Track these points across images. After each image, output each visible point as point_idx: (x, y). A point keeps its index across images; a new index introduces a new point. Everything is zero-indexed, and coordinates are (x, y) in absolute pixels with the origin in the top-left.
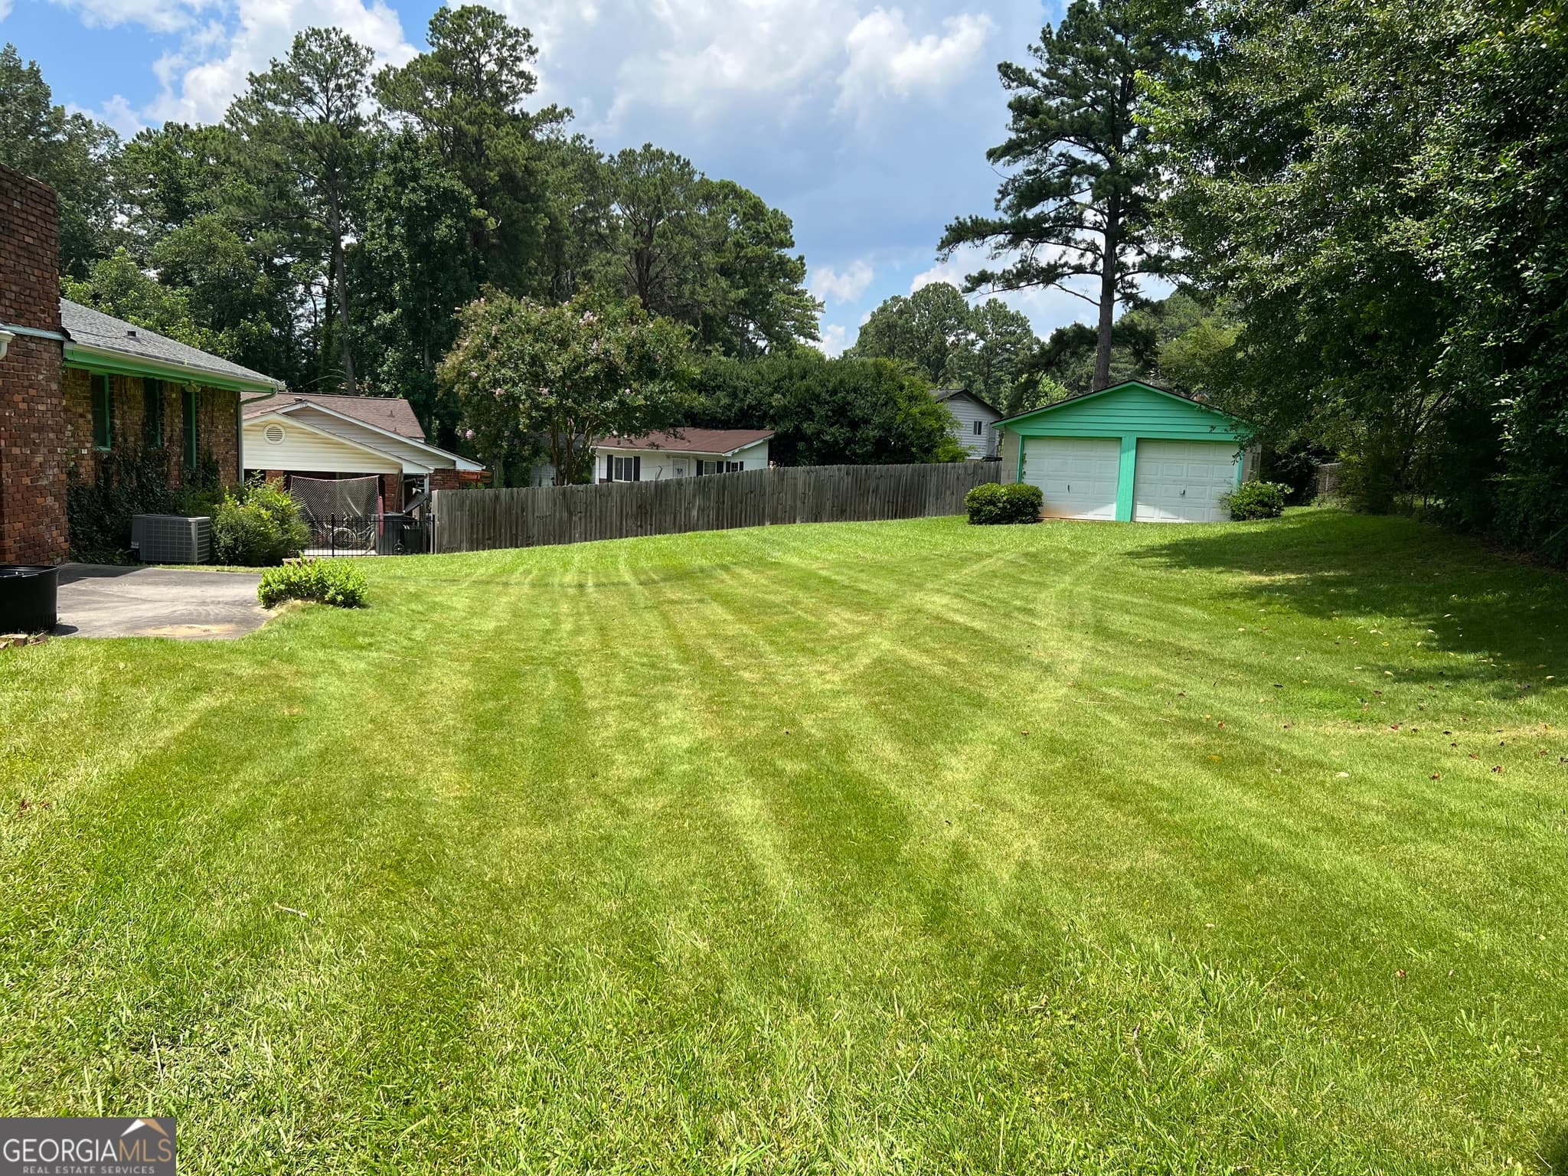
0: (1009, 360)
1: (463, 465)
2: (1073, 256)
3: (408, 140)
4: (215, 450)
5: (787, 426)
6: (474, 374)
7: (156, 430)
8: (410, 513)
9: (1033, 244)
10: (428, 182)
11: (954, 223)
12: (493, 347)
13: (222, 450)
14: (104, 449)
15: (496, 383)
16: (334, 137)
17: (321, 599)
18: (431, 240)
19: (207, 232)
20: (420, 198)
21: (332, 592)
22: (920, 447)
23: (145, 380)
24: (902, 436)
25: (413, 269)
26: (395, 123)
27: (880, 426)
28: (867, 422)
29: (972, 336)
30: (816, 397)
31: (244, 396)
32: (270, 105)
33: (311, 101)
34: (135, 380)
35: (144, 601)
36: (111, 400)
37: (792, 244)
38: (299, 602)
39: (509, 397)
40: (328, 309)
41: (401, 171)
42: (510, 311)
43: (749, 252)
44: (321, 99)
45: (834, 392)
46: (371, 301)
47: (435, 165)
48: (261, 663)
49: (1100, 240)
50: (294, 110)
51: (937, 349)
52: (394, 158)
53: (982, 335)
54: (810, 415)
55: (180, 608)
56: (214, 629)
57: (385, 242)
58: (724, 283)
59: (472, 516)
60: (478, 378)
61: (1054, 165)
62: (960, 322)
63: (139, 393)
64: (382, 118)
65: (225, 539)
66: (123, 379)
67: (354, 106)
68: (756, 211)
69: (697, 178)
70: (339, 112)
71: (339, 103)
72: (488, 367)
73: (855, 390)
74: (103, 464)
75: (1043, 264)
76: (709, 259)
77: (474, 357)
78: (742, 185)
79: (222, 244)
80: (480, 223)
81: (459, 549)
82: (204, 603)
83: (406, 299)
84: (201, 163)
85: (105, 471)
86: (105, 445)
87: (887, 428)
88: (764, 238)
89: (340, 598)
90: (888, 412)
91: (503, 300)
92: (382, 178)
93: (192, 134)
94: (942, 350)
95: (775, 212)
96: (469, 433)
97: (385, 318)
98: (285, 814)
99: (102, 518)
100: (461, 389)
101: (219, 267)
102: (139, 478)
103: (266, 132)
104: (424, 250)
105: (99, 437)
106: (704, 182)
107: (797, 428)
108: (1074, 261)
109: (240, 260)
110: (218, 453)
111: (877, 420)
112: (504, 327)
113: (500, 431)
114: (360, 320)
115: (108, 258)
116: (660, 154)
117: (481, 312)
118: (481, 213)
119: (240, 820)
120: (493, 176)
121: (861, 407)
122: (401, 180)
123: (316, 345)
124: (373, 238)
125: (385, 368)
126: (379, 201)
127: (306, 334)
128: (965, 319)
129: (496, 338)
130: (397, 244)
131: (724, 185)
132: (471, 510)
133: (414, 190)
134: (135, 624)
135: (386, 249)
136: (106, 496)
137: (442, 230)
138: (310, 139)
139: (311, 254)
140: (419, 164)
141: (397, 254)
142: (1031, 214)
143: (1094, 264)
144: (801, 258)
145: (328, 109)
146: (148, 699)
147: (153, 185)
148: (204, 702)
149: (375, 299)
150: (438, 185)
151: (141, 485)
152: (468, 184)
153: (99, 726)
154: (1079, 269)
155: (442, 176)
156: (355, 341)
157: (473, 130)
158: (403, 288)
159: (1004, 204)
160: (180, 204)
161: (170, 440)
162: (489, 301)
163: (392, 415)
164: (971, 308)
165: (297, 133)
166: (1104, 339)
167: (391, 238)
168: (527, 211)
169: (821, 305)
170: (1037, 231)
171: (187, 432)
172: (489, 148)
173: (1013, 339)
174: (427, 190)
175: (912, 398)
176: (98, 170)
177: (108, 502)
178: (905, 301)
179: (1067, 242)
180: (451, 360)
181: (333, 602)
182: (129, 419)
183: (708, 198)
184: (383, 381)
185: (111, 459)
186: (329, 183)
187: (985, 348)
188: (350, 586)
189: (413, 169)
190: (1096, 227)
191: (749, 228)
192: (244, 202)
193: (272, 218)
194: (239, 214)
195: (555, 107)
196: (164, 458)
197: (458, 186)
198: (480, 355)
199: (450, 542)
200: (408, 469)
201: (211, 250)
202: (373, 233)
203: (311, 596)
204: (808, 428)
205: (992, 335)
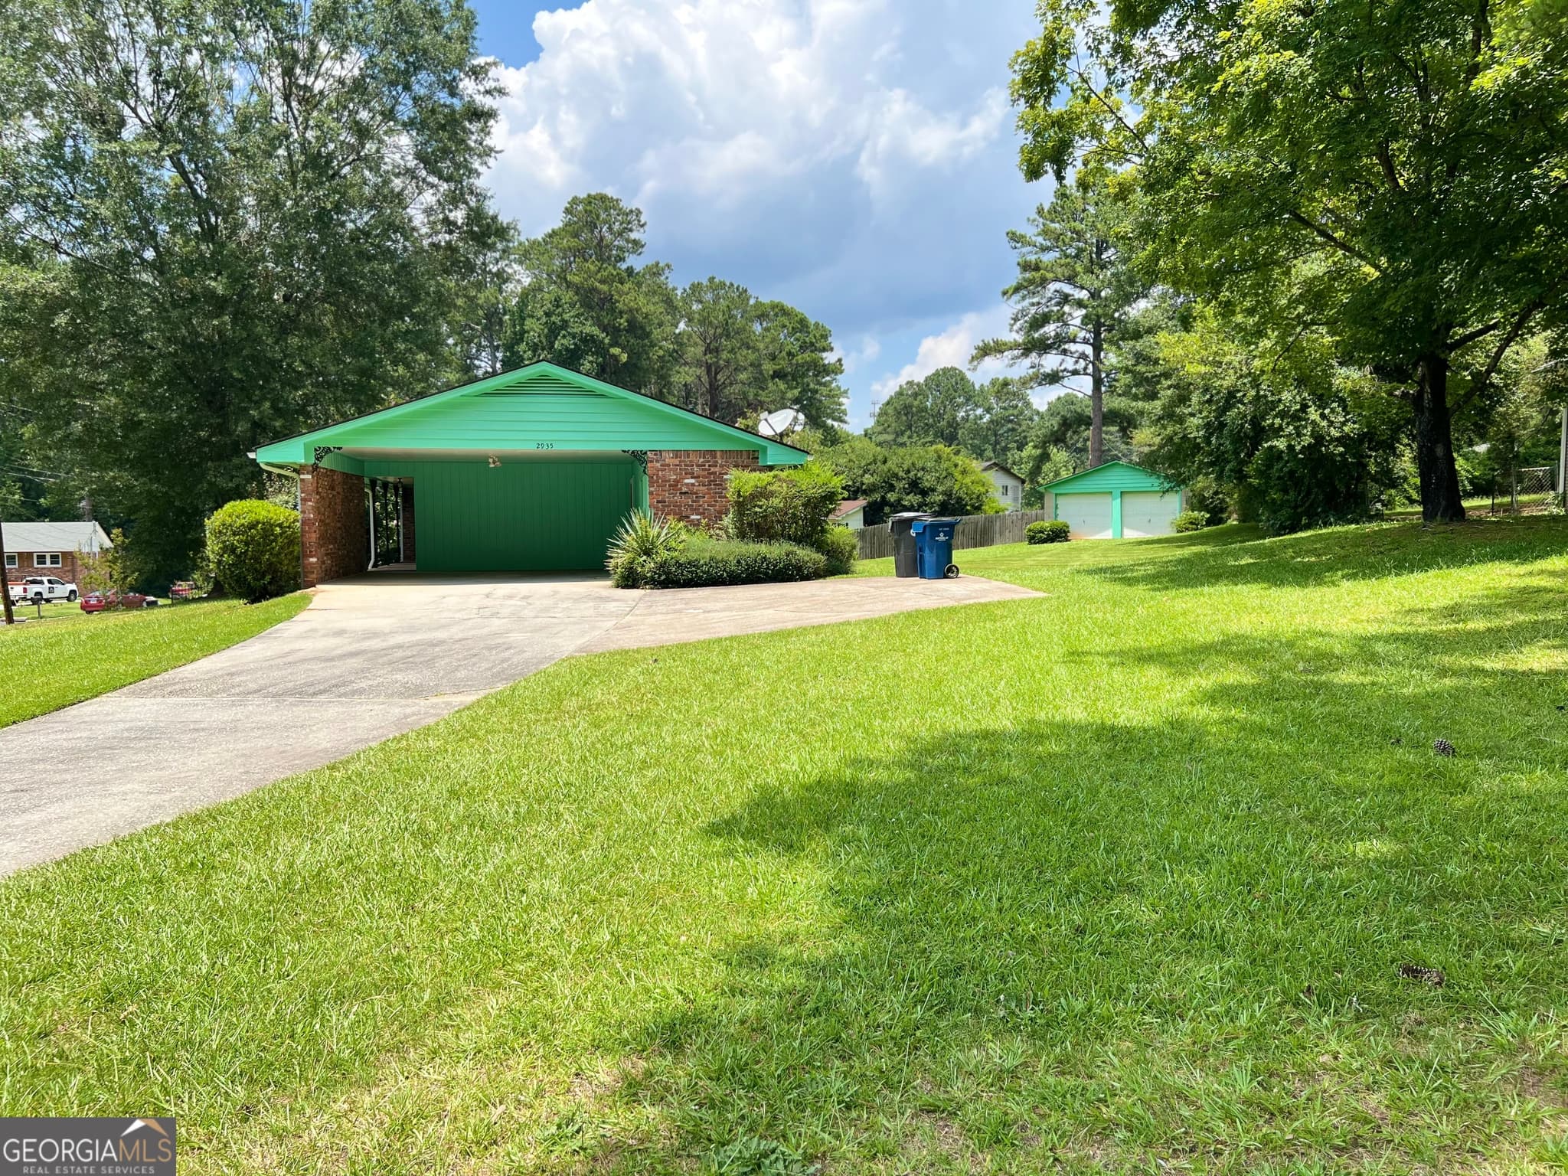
0: (1013, 430)
2: (1069, 363)
5: (877, 496)
9: (1040, 355)
10: (574, 330)
11: (981, 344)
20: (569, 342)
22: (972, 506)
24: (960, 499)
27: (944, 493)
28: (933, 490)
29: (979, 411)
30: (896, 475)
37: (832, 349)
41: (554, 322)
43: (799, 358)
45: (908, 471)
47: (578, 316)
49: (1089, 350)
51: (950, 425)
53: (988, 410)
54: (892, 488)
58: (782, 386)
61: (1051, 299)
62: (968, 400)
68: (803, 325)
69: (752, 302)
73: (923, 469)
75: (1048, 370)
76: (768, 367)
78: (788, 304)
80: (615, 358)
87: (948, 494)
88: (811, 347)
90: (948, 483)
94: (954, 425)
95: (817, 325)
106: (758, 304)
107: (883, 498)
108: (1071, 367)
111: (940, 488)
116: (722, 285)
118: (615, 351)
120: (623, 322)
121: (928, 481)
122: (554, 330)
128: (971, 396)
131: (774, 306)
133: (564, 337)
140: (566, 317)
142: (1036, 335)
143: (1085, 369)
144: (840, 360)
150: (581, 332)
152: (603, 329)
154: (1075, 372)
155: (583, 324)
159: (1015, 328)
164: (977, 387)
166: (1097, 421)
168: (644, 345)
169: (846, 392)
170: (1042, 347)
172: (618, 301)
173: (1016, 412)
174: (574, 336)
175: (964, 472)
178: (918, 385)
179: (1065, 352)
183: (762, 316)
186: (488, 332)
187: (992, 421)
189: (563, 320)
190: (1085, 341)
191: (797, 340)
195: (657, 264)
197: (595, 330)
204: (892, 497)
205: (997, 409)
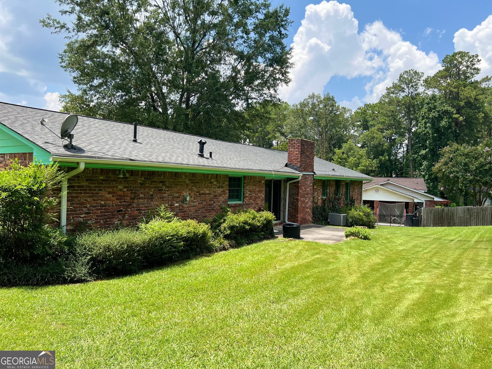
1: (436, 199)
3: (434, 97)
4: (354, 196)
6: (444, 170)
7: (338, 192)
8: (416, 214)
10: (439, 109)
12: (451, 161)
13: (356, 196)
14: (324, 197)
15: (451, 173)
16: (410, 101)
17: (358, 237)
18: (439, 127)
19: (372, 133)
20: (436, 114)
21: (361, 235)
23: (336, 180)
25: (433, 137)
26: (430, 92)
31: (364, 182)
32: (392, 95)
33: (404, 92)
34: (333, 180)
35: (321, 234)
36: (327, 186)
38: (353, 237)
39: (455, 177)
40: (407, 150)
41: (430, 107)
42: (458, 149)
44: (407, 90)
46: (419, 147)
47: (442, 103)
48: (334, 250)
50: (398, 95)
52: (428, 104)
55: (328, 236)
56: (331, 242)
57: (424, 129)
59: (434, 216)
60: (445, 171)
63: (334, 184)
64: (426, 92)
65: (350, 220)
66: (330, 180)
67: (416, 90)
70: (412, 93)
71: (412, 90)
72: (448, 167)
74: (324, 201)
77: (444, 165)
79: (376, 136)
80: (457, 119)
81: (430, 226)
82: (334, 236)
83: (430, 146)
84: (373, 113)
85: (324, 203)
86: (325, 196)
89: (363, 237)
91: (455, 146)
92: (424, 110)
93: (371, 106)
96: (442, 189)
97: (423, 152)
98: (315, 278)
99: (322, 214)
100: (439, 175)
101: (375, 142)
102: (332, 204)
103: (390, 103)
104: (436, 129)
105: (323, 194)
109: (381, 139)
110: (355, 197)
112: (455, 155)
113: (452, 188)
114: (416, 153)
115: (347, 142)
117: (447, 150)
118: (457, 116)
119: (308, 277)
120: (462, 103)
122: (430, 110)
123: (403, 161)
124: (420, 128)
125: (423, 167)
126: (423, 117)
127: (401, 158)
129: (452, 158)
130: (428, 129)
132: (434, 214)
133: (434, 112)
134: (315, 239)
135: (424, 131)
136: (324, 208)
137: (443, 123)
138: (403, 102)
139: (402, 135)
140: (436, 104)
141: (428, 132)
145: (409, 93)
146: (307, 253)
147: (360, 121)
148: (318, 256)
149: (421, 146)
150: (442, 109)
151: (333, 206)
152: (453, 107)
153: (295, 258)
155: (444, 106)
156: (414, 160)
157: (456, 90)
158: (429, 142)
160: (367, 125)
161: (342, 194)
162: (451, 147)
163: (417, 183)
165: (399, 102)
167: (426, 128)
168: (475, 113)
171: (346, 192)
172: (461, 95)
174: (438, 112)
176: (347, 120)
177: (324, 210)
180: (437, 165)
181: (361, 238)
182: (331, 190)
184: (422, 171)
185: (326, 199)
186: (408, 113)
188: (366, 234)
189: (434, 106)
192: (383, 123)
193: (390, 126)
194: (381, 126)
195: (487, 77)
196: (339, 199)
197: (449, 108)
198: (446, 164)
199: (427, 224)
200: (416, 201)
201: (373, 138)
202: (420, 127)
203: (356, 236)
